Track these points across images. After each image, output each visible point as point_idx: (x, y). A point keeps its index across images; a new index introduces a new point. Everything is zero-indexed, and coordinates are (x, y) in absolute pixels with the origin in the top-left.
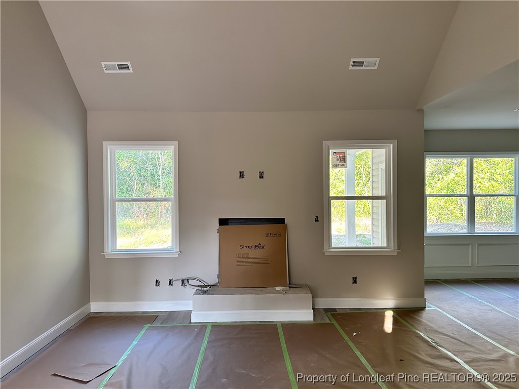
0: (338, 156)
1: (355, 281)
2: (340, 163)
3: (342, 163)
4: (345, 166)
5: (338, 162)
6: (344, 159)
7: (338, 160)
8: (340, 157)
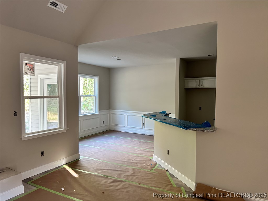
0: (29, 66)
1: (42, 154)
2: (30, 72)
3: (31, 72)
4: (33, 74)
5: (29, 71)
6: (32, 69)
7: (28, 69)
8: (30, 67)
